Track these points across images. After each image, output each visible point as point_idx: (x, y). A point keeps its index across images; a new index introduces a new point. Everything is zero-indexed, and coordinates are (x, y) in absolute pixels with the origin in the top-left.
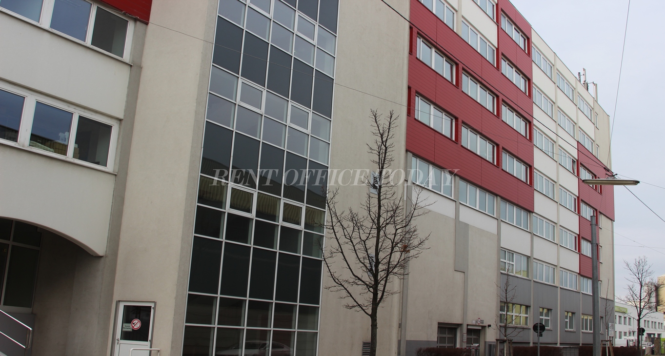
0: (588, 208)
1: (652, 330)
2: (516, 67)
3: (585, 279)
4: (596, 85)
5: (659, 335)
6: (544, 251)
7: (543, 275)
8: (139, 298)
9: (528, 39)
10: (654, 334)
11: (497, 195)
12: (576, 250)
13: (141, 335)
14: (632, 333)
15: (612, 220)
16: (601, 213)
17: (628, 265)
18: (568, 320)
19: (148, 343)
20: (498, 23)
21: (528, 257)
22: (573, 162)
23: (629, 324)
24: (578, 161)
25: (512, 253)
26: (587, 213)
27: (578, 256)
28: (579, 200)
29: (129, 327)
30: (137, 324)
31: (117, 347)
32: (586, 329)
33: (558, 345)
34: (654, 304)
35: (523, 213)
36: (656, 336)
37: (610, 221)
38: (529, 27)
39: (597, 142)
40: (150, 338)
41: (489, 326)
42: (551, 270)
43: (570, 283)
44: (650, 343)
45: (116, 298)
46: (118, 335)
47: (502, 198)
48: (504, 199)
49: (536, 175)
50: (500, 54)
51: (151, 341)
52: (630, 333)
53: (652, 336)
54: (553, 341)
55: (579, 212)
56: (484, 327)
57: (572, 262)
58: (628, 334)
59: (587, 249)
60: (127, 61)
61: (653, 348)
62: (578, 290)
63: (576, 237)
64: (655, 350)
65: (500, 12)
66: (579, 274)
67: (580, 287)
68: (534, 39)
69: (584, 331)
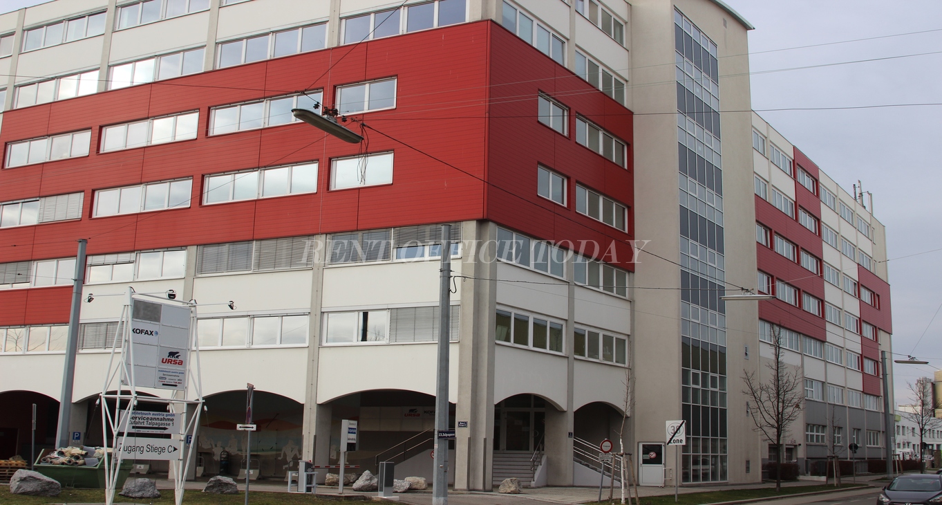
0: (868, 326)
1: (930, 439)
2: (809, 213)
3: (868, 396)
4: (870, 194)
5: (938, 446)
6: (836, 376)
7: (834, 398)
8: (653, 440)
9: (816, 181)
10: (932, 445)
11: (800, 333)
12: (859, 369)
13: (658, 460)
14: (906, 444)
15: (889, 334)
16: (880, 329)
17: (910, 385)
18: (855, 436)
19: (662, 465)
20: (795, 178)
21: (823, 383)
22: (855, 284)
23: (903, 434)
24: (858, 283)
25: (812, 380)
26: (868, 331)
27: (861, 374)
28: (860, 321)
29: (647, 457)
30: (653, 455)
31: (640, 468)
32: (870, 444)
33: (849, 460)
34: (930, 406)
35: (818, 343)
36: (935, 448)
37: (888, 335)
38: (816, 168)
39: (874, 259)
40: (663, 462)
41: (800, 445)
42: (840, 391)
43: (854, 401)
44: (930, 456)
45: (637, 440)
46: (641, 461)
47: (804, 335)
48: (805, 335)
49: (827, 306)
50: (797, 206)
51: (665, 464)
52: (904, 444)
53: (930, 447)
54: (845, 457)
55: (861, 333)
56: (796, 446)
57: (856, 381)
58: (902, 445)
59: (869, 367)
60: (628, 299)
61: (933, 461)
62: (862, 408)
63: (858, 357)
64: (935, 463)
65: (796, 166)
66: (862, 392)
67: (864, 404)
68: (822, 179)
69: (868, 446)
